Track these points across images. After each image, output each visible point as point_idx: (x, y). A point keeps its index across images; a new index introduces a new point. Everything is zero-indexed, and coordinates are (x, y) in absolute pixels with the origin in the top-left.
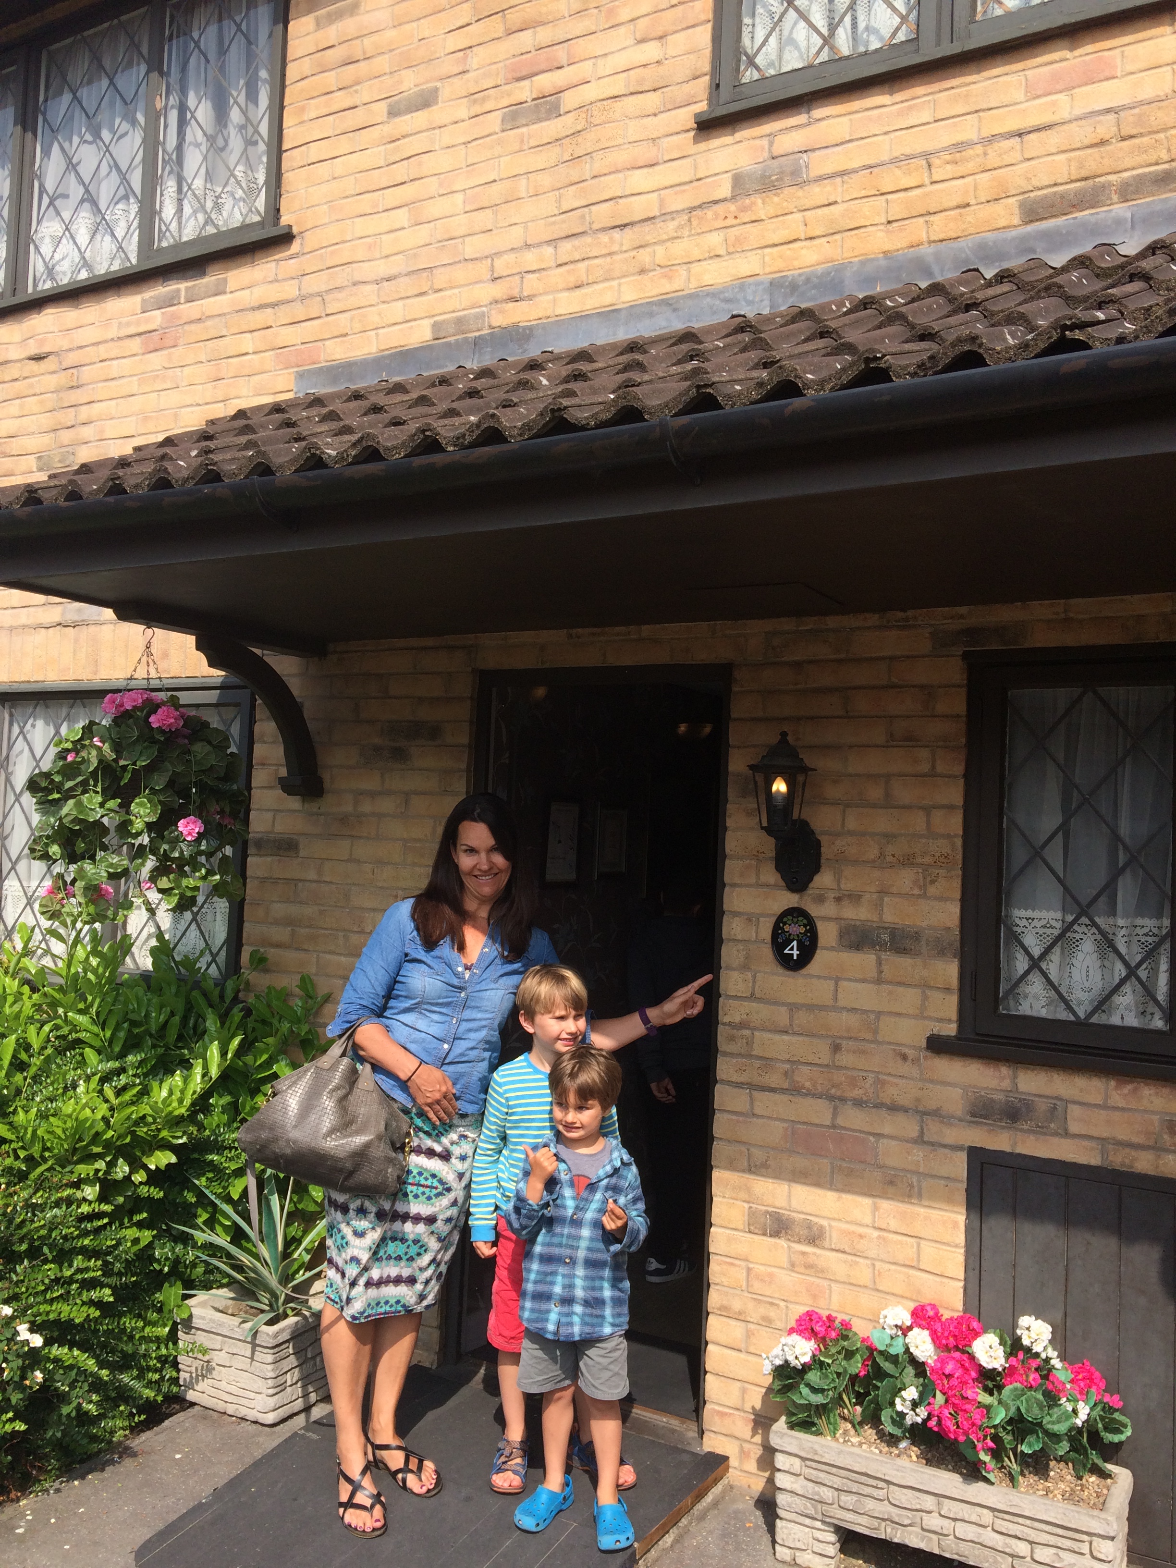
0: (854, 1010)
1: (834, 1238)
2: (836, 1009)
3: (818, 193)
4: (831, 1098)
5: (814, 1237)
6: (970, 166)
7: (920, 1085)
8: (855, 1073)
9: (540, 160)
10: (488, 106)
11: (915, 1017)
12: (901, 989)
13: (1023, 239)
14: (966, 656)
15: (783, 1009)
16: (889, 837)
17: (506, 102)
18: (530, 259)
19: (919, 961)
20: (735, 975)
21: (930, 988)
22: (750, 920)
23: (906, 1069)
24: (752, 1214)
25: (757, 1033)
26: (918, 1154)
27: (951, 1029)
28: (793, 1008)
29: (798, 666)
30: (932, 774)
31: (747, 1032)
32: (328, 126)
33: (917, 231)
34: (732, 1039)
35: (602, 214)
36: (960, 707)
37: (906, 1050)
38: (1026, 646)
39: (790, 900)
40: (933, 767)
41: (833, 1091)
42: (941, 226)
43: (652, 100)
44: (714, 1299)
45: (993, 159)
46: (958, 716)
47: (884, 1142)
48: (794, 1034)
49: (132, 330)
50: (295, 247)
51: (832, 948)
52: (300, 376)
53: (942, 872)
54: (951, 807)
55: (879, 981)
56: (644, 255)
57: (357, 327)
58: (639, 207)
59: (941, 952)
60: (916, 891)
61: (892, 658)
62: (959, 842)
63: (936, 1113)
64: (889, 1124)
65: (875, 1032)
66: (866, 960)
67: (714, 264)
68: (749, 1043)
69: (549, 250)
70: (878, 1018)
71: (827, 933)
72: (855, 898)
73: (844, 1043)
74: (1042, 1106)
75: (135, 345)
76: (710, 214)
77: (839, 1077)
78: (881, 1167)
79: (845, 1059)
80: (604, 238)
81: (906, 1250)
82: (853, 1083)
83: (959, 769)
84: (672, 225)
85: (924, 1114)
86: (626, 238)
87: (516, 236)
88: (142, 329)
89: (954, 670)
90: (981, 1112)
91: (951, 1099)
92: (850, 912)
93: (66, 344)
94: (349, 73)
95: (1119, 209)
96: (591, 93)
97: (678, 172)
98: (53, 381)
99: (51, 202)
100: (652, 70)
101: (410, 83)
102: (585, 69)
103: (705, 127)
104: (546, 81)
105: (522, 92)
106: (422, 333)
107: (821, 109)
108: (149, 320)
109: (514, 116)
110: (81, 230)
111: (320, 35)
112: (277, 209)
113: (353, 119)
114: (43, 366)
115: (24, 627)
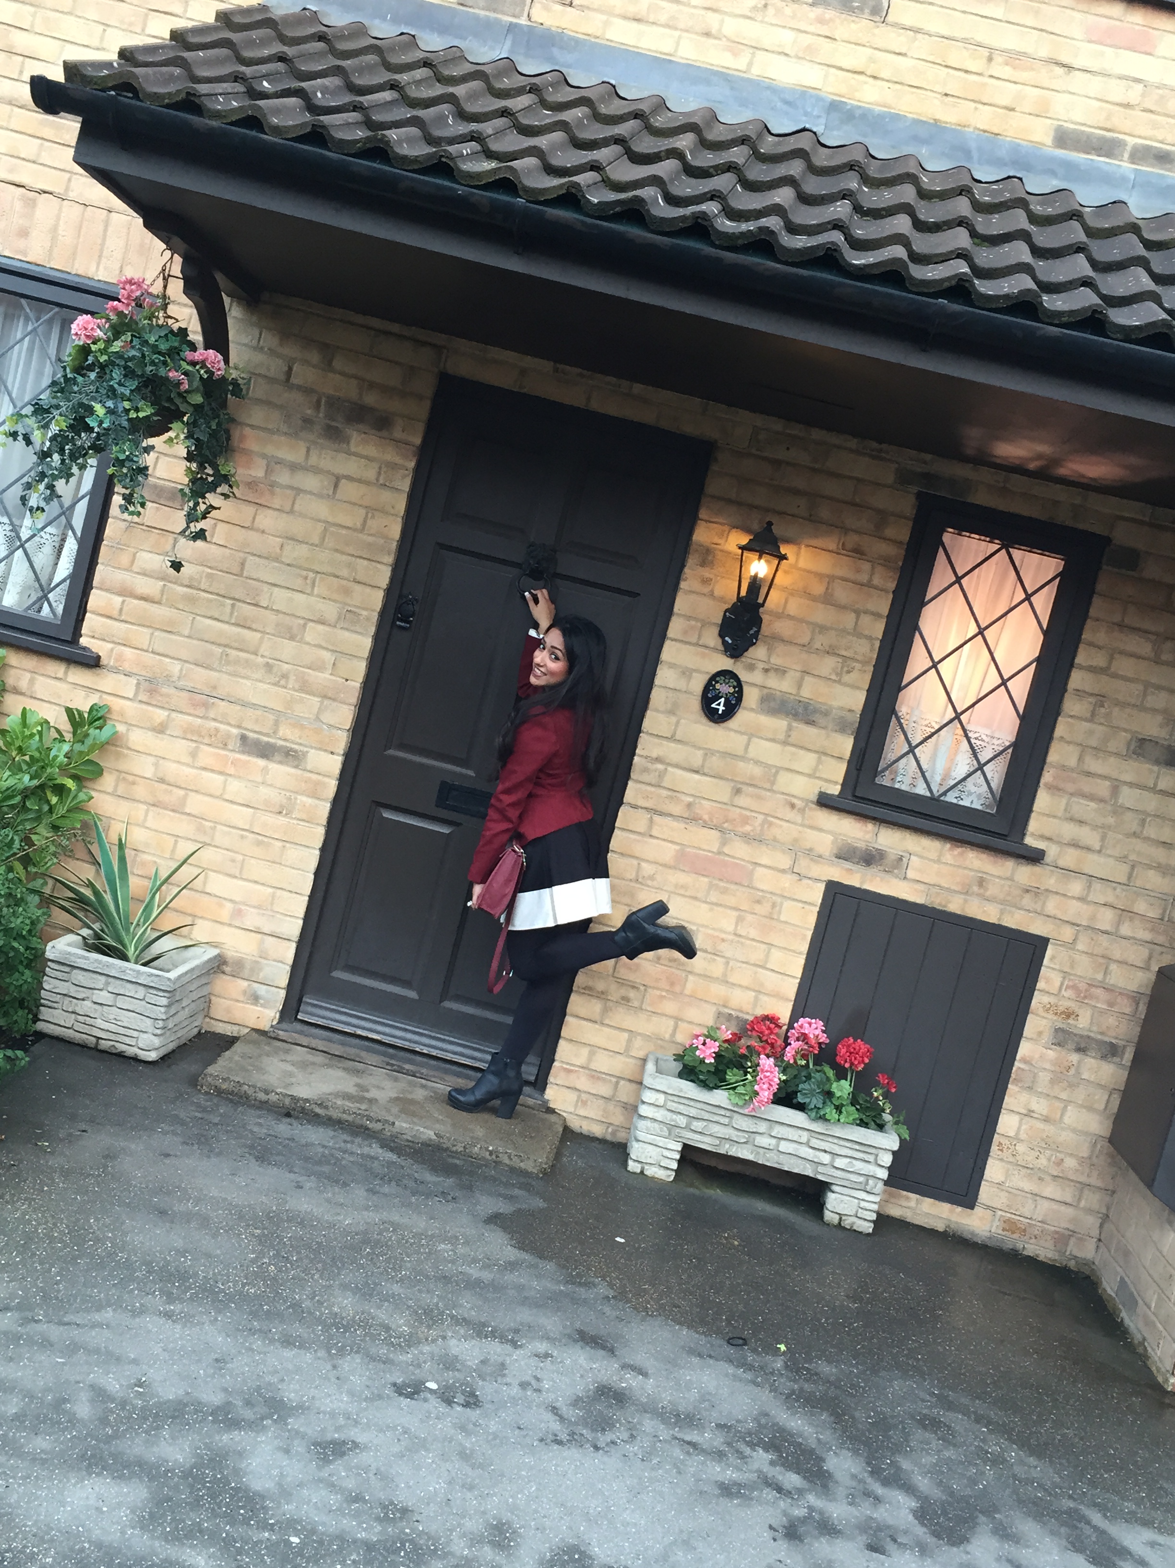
0: (757, 762)
2: (742, 758)
3: (892, 38)
4: (723, 831)
6: (1023, 76)
7: (800, 828)
8: (748, 813)
11: (809, 776)
12: (802, 752)
13: (1053, 159)
14: (919, 495)
15: (700, 753)
16: (823, 629)
19: (823, 732)
20: (661, 717)
21: (825, 754)
22: (684, 673)
23: (791, 815)
25: (670, 769)
26: (787, 881)
27: (835, 790)
28: (708, 753)
29: (777, 463)
30: (869, 585)
31: (660, 767)
33: (966, 112)
34: (646, 770)
36: (904, 535)
37: (795, 801)
38: (969, 501)
39: (725, 663)
40: (870, 580)
41: (726, 825)
42: (988, 118)
45: (1043, 79)
46: (901, 543)
47: (760, 871)
48: (704, 774)
51: (752, 710)
53: (858, 666)
54: (877, 615)
55: (785, 743)
59: (842, 727)
60: (834, 677)
61: (859, 480)
62: (877, 644)
63: (809, 853)
64: (766, 857)
65: (773, 783)
66: (780, 724)
67: (780, 61)
68: (662, 775)
70: (777, 772)
71: (751, 696)
72: (781, 672)
73: (744, 788)
74: (892, 856)
76: (788, 9)
77: (736, 814)
78: (752, 888)
79: (741, 801)
81: (757, 956)
82: (745, 820)
83: (892, 585)
85: (796, 852)
89: (907, 504)
90: (846, 854)
91: (824, 843)
92: (774, 683)
95: (1127, 167)
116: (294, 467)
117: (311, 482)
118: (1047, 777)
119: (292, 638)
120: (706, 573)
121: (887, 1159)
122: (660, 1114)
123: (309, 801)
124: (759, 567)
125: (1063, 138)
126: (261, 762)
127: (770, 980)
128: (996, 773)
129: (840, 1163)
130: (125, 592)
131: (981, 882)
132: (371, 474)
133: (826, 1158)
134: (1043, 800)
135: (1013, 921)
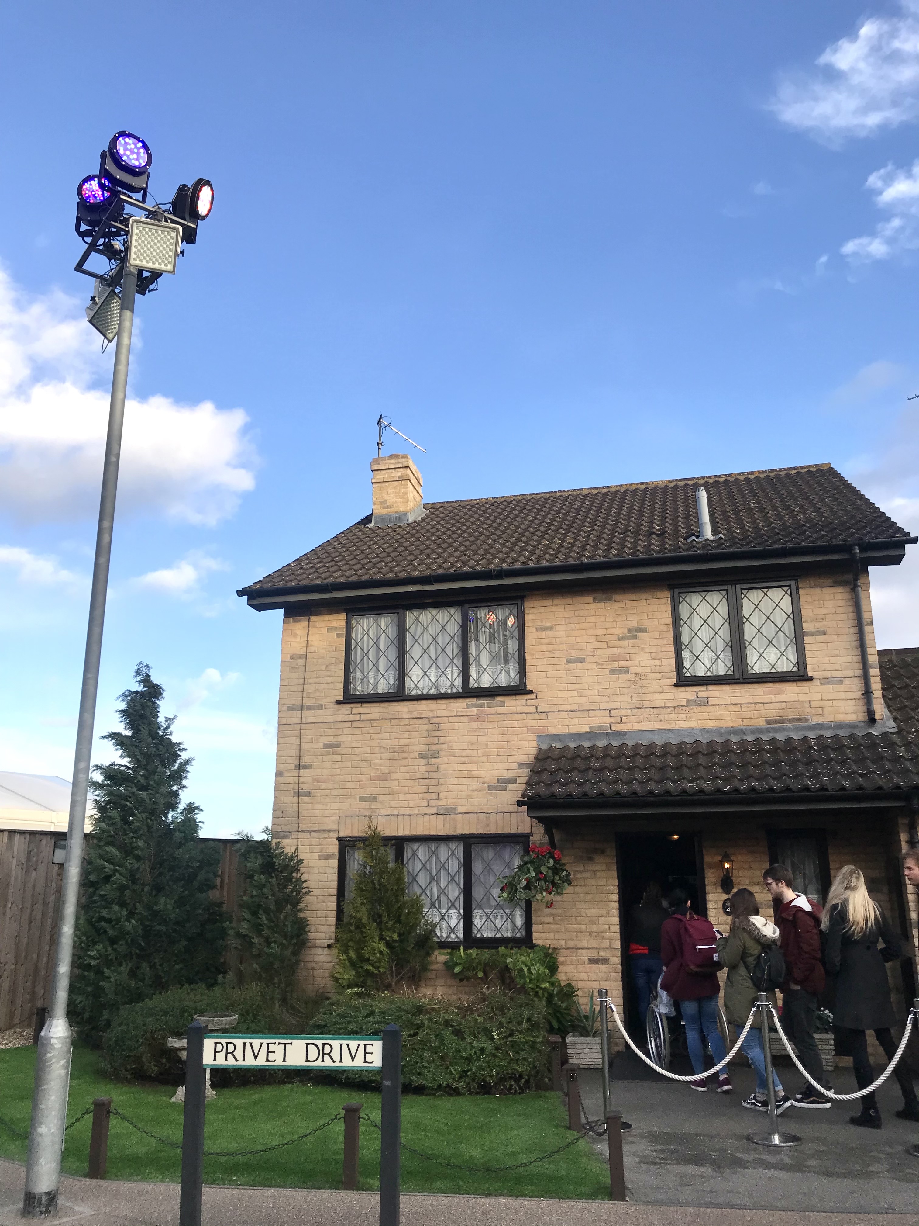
3: (711, 708)
6: (752, 709)
9: (624, 685)
10: (604, 667)
13: (768, 728)
14: (766, 831)
17: (610, 666)
18: (623, 712)
22: (715, 903)
32: (544, 661)
33: (739, 722)
35: (646, 704)
36: (767, 843)
42: (746, 722)
43: (659, 675)
45: (757, 708)
46: (766, 846)
49: (464, 714)
50: (534, 696)
52: (538, 736)
56: (661, 717)
57: (561, 724)
58: (658, 704)
67: (683, 722)
69: (629, 711)
75: (466, 719)
76: (680, 709)
80: (648, 710)
84: (669, 710)
86: (655, 711)
87: (618, 705)
88: (468, 714)
89: (763, 834)
93: (431, 715)
94: (551, 647)
95: (789, 725)
96: (639, 670)
97: (670, 696)
98: (426, 727)
99: (416, 663)
100: (657, 668)
101: (574, 654)
102: (637, 663)
103: (676, 685)
104: (623, 663)
105: (615, 665)
106: (586, 729)
107: (710, 687)
108: (471, 711)
109: (613, 671)
110: (432, 675)
111: (538, 633)
112: (525, 683)
113: (553, 661)
114: (420, 721)
115: (417, 815)
116: (583, 872)
117: (587, 875)
119: (595, 924)
120: (712, 870)
121: (832, 1042)
123: (614, 974)
124: (727, 865)
125: (768, 722)
126: (597, 965)
130: (542, 924)
132: (604, 867)
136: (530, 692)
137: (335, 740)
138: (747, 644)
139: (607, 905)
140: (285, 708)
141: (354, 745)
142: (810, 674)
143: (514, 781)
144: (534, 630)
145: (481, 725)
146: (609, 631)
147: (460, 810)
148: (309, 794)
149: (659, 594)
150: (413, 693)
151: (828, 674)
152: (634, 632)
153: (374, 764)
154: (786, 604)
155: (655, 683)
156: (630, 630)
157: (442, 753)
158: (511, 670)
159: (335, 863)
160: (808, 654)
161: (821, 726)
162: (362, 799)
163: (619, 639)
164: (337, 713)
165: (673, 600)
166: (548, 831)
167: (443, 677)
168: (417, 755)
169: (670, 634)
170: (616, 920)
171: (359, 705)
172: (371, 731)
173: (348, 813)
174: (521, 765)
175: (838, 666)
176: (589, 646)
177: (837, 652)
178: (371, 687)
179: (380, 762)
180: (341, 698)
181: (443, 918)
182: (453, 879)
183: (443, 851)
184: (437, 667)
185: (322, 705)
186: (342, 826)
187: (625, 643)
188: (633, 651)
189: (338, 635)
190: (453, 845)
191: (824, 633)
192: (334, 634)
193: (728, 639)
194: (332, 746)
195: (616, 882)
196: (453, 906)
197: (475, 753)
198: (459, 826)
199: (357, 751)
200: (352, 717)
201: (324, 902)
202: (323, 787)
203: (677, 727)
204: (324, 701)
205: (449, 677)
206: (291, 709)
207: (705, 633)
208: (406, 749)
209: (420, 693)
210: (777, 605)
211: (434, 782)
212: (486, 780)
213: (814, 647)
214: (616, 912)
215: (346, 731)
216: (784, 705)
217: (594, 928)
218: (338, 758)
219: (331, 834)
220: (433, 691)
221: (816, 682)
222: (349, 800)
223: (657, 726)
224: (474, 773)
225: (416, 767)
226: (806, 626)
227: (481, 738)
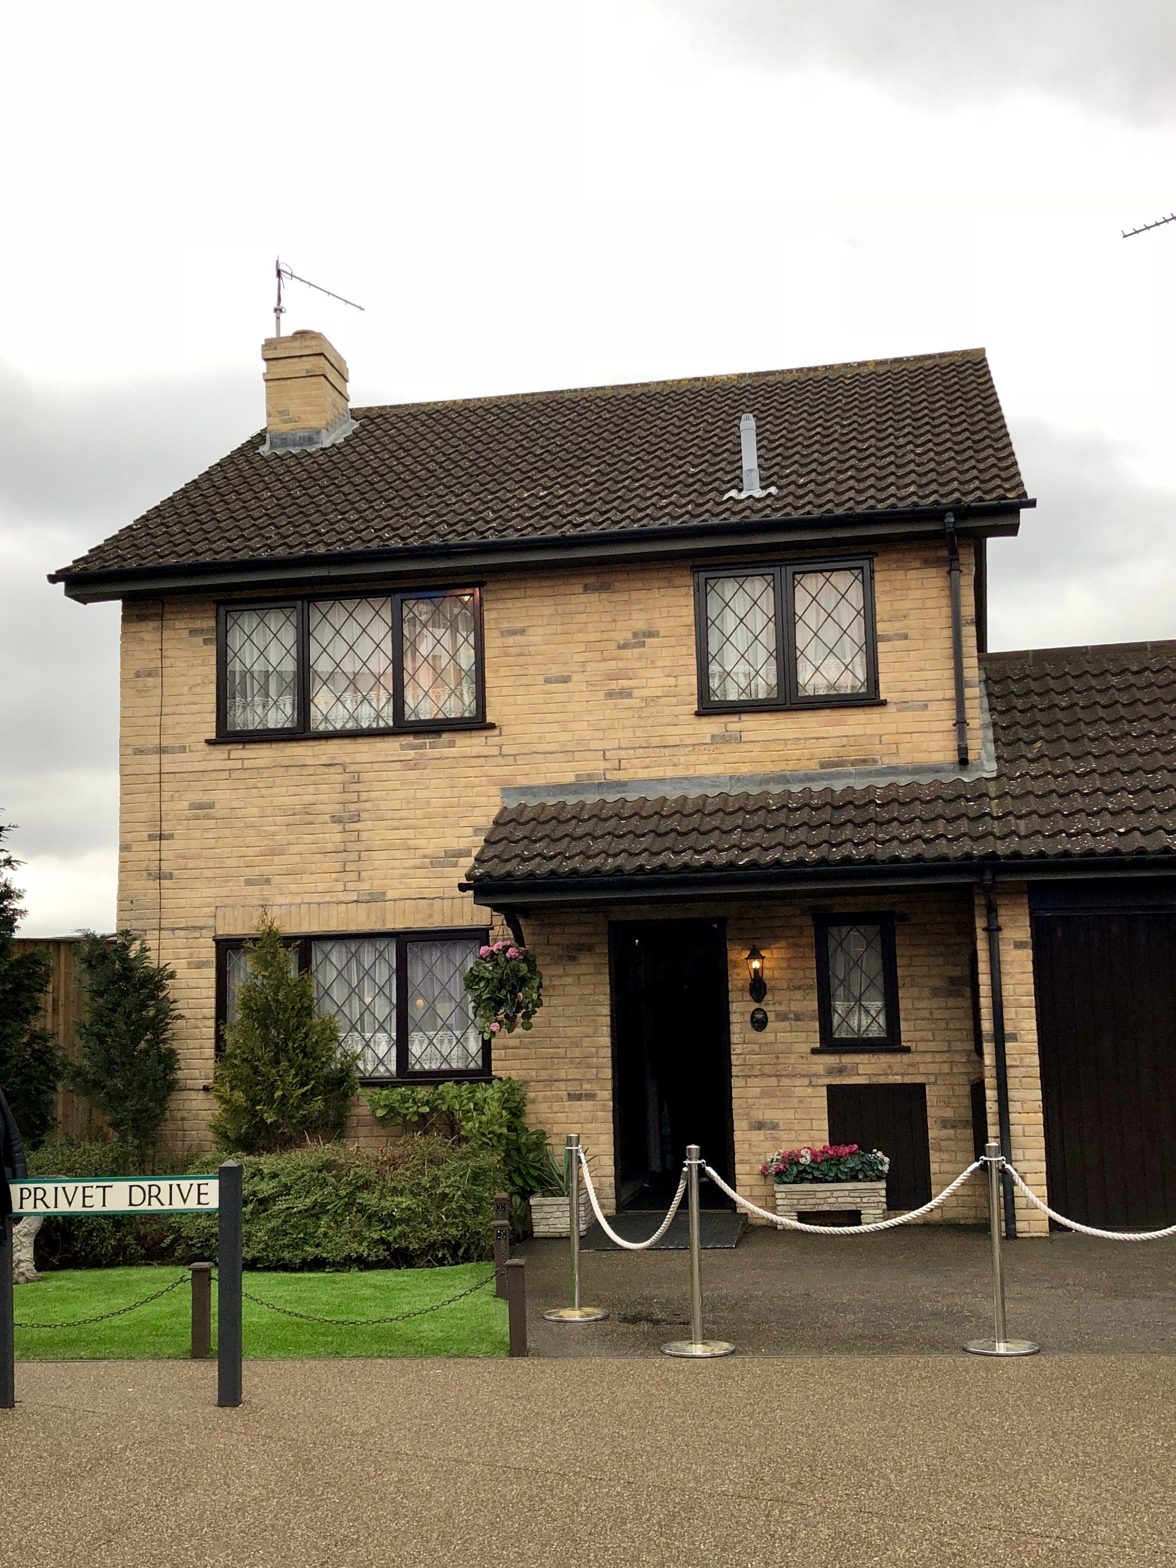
0: (783, 1043)
1: (782, 1126)
2: (776, 1042)
3: (747, 747)
4: (777, 1076)
5: (775, 1127)
6: (801, 746)
7: (808, 1066)
8: (785, 1065)
9: (625, 714)
10: (597, 688)
11: (805, 1042)
12: (799, 1033)
13: (820, 774)
14: (813, 915)
15: (757, 1046)
16: (792, 980)
17: (606, 688)
18: (623, 754)
19: (805, 1023)
20: (737, 1035)
21: (809, 1032)
22: (741, 1015)
23: (803, 1061)
24: (750, 1123)
25: (746, 1056)
26: (810, 1090)
27: (818, 1045)
28: (761, 1045)
29: (752, 919)
30: (805, 957)
31: (742, 1056)
32: (513, 681)
33: (783, 765)
34: (737, 1059)
35: (656, 741)
36: (812, 933)
37: (803, 1055)
38: (833, 912)
39: (756, 1006)
40: (805, 955)
41: (777, 1073)
42: (791, 765)
43: (674, 700)
44: (737, 1158)
45: (807, 745)
46: (811, 936)
47: (797, 1089)
48: (762, 1054)
49: (396, 758)
50: (497, 732)
51: (773, 1022)
52: (502, 790)
53: (811, 991)
55: (791, 1031)
56: (675, 759)
57: (535, 772)
58: (671, 741)
59: (812, 1019)
60: (802, 999)
61: (786, 916)
62: (815, 980)
63: (815, 1075)
64: (798, 1082)
65: (791, 1050)
66: (785, 1024)
67: (705, 767)
68: (744, 1060)
69: (632, 752)
70: (792, 1045)
71: (771, 1016)
72: (780, 1003)
73: (780, 1055)
74: (850, 1066)
75: (398, 765)
76: (703, 748)
77: (780, 1067)
78: (796, 1097)
79: (781, 1061)
80: (658, 750)
81: (808, 1125)
82: (784, 1069)
83: (813, 955)
84: (687, 749)
85: (809, 1076)
86: (667, 751)
87: (614, 744)
88: (402, 758)
89: (808, 921)
90: (830, 1072)
91: (820, 1069)
92: (778, 1008)
93: (348, 760)
94: (522, 659)
95: (851, 769)
96: (646, 693)
97: (688, 730)
98: (340, 778)
99: (325, 683)
100: (672, 689)
101: (555, 670)
102: (643, 682)
103: (698, 714)
104: (624, 683)
105: (614, 685)
106: (570, 778)
107: (744, 717)
108: (405, 755)
109: (610, 695)
110: (349, 702)
111: (504, 640)
112: (484, 713)
113: (524, 680)
114: (332, 770)
115: (329, 903)
116: (560, 977)
117: (568, 980)
118: (902, 1015)
119: (578, 1046)
120: (738, 971)
121: (883, 1193)
122: (785, 1202)
123: (603, 1113)
124: (756, 964)
125: (822, 765)
126: (579, 1103)
127: (816, 1135)
128: (881, 1020)
129: (865, 1200)
130: (505, 1048)
131: (890, 1067)
132: (592, 970)
133: (859, 1200)
134: (903, 1026)
135: (907, 1080)
136: (492, 726)
137: (206, 797)
138: (798, 653)
139: (596, 1021)
140: (129, 751)
141: (235, 804)
142: (882, 697)
143: (466, 853)
144: (495, 634)
145: (421, 774)
146: (605, 636)
147: (390, 895)
148: (170, 876)
149: (677, 582)
150: (321, 728)
151: (907, 696)
152: (641, 638)
153: (265, 831)
154: (856, 595)
155: (667, 710)
156: (635, 635)
157: (364, 815)
158: (465, 693)
159: (212, 972)
160: (881, 668)
161: (894, 770)
162: (249, 882)
163: (619, 648)
164: (208, 758)
165: (697, 590)
166: (512, 923)
167: (366, 705)
168: (327, 818)
169: (692, 642)
170: (607, 1041)
171: (241, 747)
172: (259, 785)
173: (229, 901)
174: (477, 831)
175: (922, 685)
176: (576, 658)
177: (922, 664)
178: (257, 719)
179: (274, 828)
180: (213, 736)
181: (367, 1045)
182: (381, 989)
183: (368, 955)
184: (357, 690)
185: (184, 747)
186: (219, 920)
187: (627, 653)
188: (638, 665)
189: (205, 641)
190: (381, 944)
191: (906, 637)
192: (200, 639)
193: (772, 647)
194: (202, 808)
195: (608, 990)
196: (382, 1028)
197: (411, 814)
198: (389, 916)
199: (240, 813)
200: (230, 764)
201: (197, 1028)
202: (190, 866)
203: (697, 774)
204: (188, 741)
205: (374, 704)
206: (139, 752)
207: (741, 639)
208: (311, 809)
209: (331, 728)
210: (843, 596)
211: (353, 856)
212: (428, 852)
213: (891, 657)
214: (607, 1030)
215: (223, 784)
216: (845, 741)
217: (577, 1052)
218: (211, 823)
219: (204, 932)
220: (350, 725)
221: (891, 708)
222: (230, 884)
223: (670, 772)
224: (412, 843)
225: (327, 836)
226: (881, 628)
227: (419, 794)
